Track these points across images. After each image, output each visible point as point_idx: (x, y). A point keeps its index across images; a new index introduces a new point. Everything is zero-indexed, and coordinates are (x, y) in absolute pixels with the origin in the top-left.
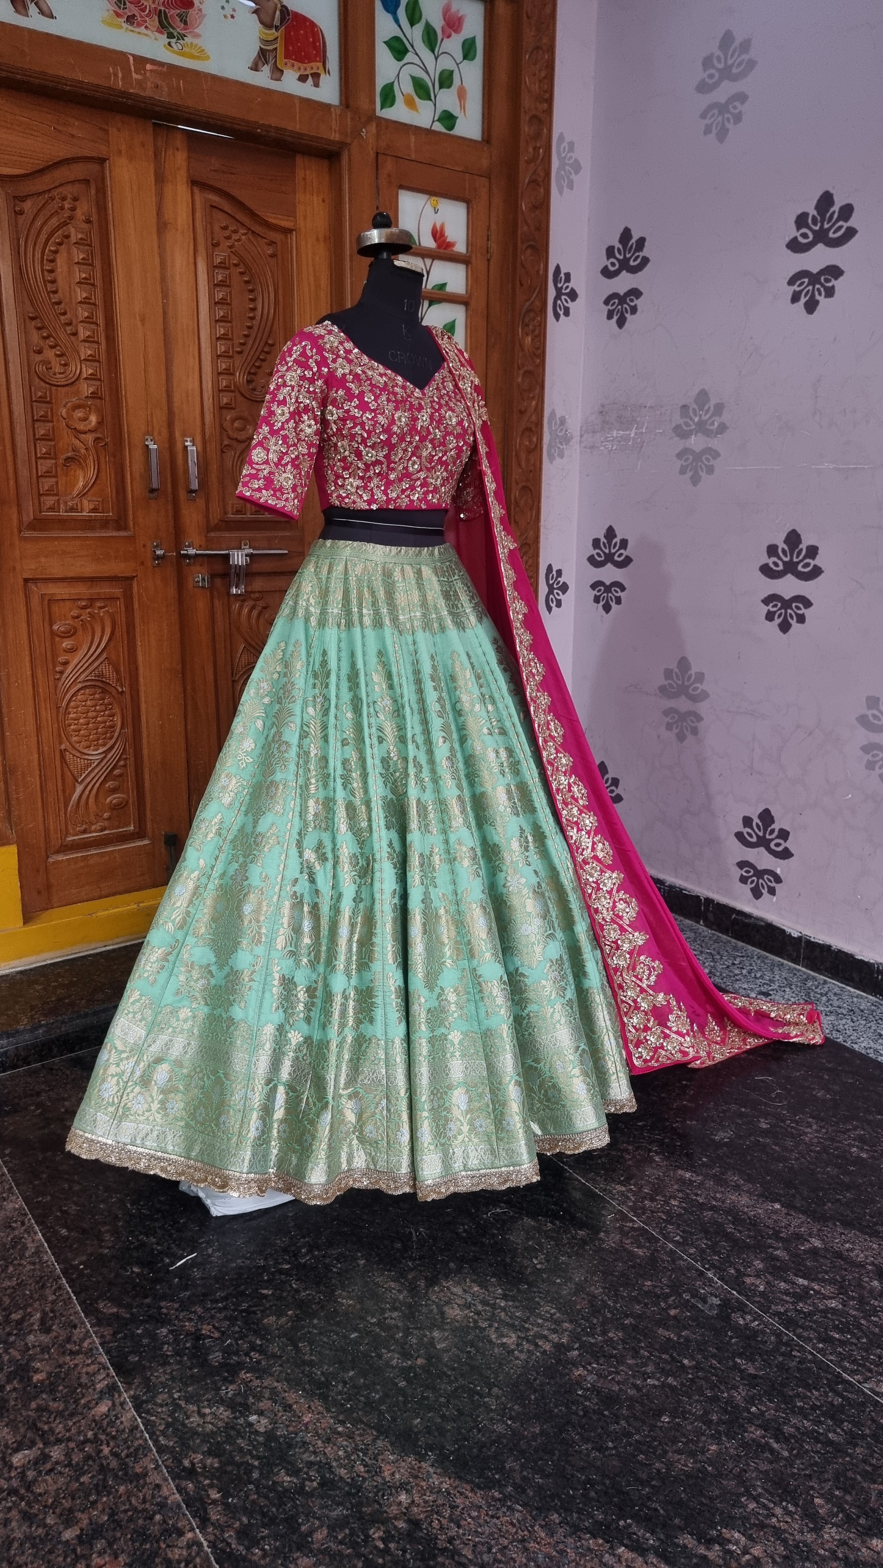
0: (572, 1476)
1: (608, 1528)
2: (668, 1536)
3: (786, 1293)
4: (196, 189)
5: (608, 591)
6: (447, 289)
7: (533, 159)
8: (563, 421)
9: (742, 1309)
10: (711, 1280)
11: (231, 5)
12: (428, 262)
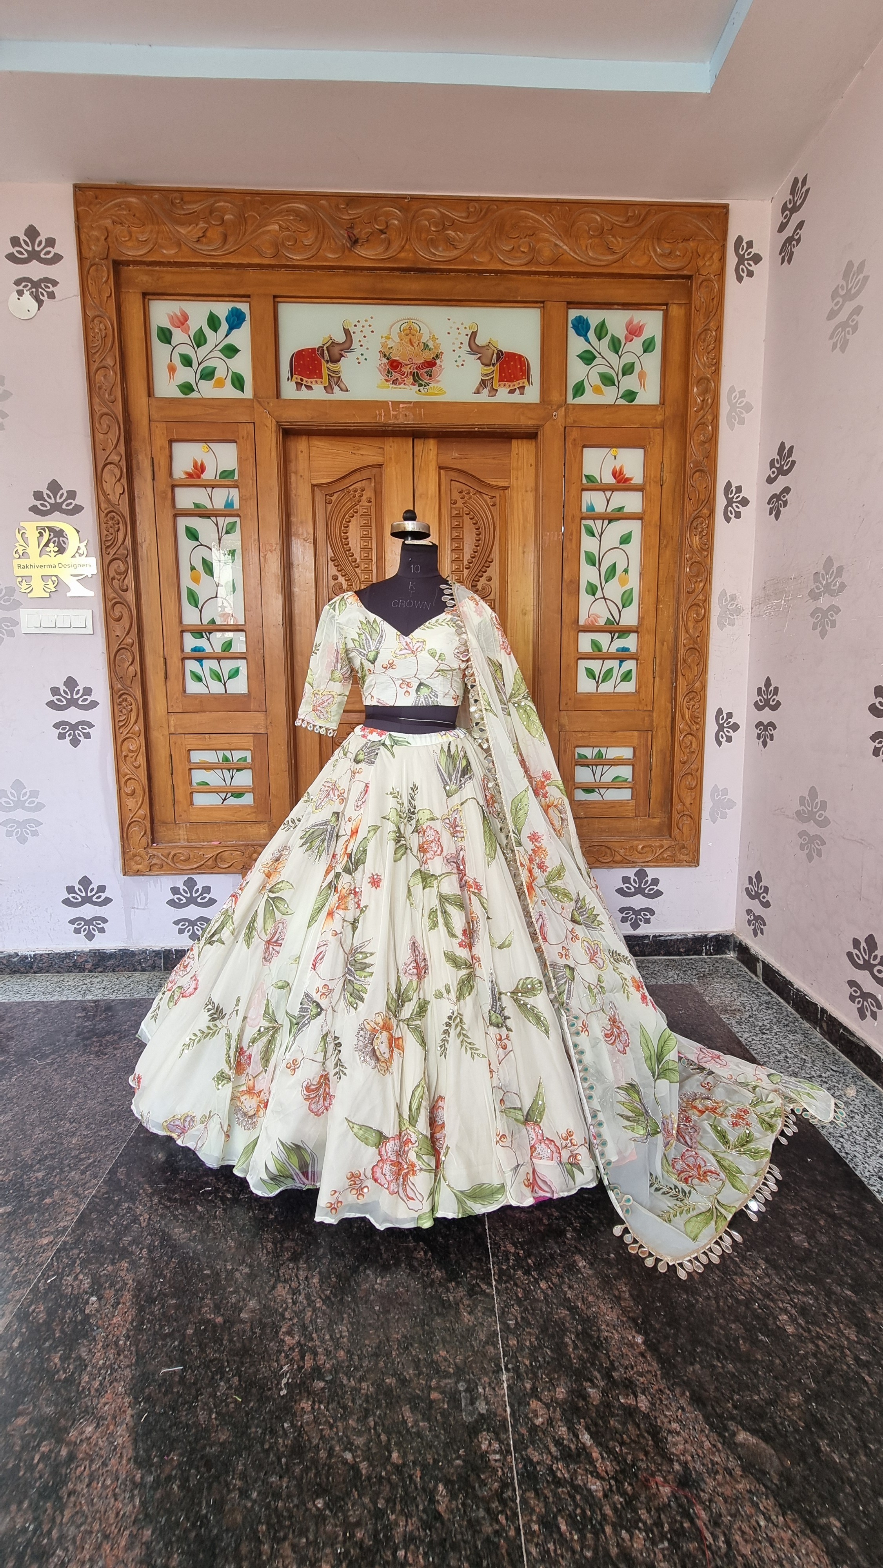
3: (558, 1443)
4: (442, 472)
5: (765, 730)
6: (625, 510)
7: (702, 408)
8: (733, 598)
9: (498, 1430)
10: (500, 1383)
11: (462, 358)
12: (608, 493)
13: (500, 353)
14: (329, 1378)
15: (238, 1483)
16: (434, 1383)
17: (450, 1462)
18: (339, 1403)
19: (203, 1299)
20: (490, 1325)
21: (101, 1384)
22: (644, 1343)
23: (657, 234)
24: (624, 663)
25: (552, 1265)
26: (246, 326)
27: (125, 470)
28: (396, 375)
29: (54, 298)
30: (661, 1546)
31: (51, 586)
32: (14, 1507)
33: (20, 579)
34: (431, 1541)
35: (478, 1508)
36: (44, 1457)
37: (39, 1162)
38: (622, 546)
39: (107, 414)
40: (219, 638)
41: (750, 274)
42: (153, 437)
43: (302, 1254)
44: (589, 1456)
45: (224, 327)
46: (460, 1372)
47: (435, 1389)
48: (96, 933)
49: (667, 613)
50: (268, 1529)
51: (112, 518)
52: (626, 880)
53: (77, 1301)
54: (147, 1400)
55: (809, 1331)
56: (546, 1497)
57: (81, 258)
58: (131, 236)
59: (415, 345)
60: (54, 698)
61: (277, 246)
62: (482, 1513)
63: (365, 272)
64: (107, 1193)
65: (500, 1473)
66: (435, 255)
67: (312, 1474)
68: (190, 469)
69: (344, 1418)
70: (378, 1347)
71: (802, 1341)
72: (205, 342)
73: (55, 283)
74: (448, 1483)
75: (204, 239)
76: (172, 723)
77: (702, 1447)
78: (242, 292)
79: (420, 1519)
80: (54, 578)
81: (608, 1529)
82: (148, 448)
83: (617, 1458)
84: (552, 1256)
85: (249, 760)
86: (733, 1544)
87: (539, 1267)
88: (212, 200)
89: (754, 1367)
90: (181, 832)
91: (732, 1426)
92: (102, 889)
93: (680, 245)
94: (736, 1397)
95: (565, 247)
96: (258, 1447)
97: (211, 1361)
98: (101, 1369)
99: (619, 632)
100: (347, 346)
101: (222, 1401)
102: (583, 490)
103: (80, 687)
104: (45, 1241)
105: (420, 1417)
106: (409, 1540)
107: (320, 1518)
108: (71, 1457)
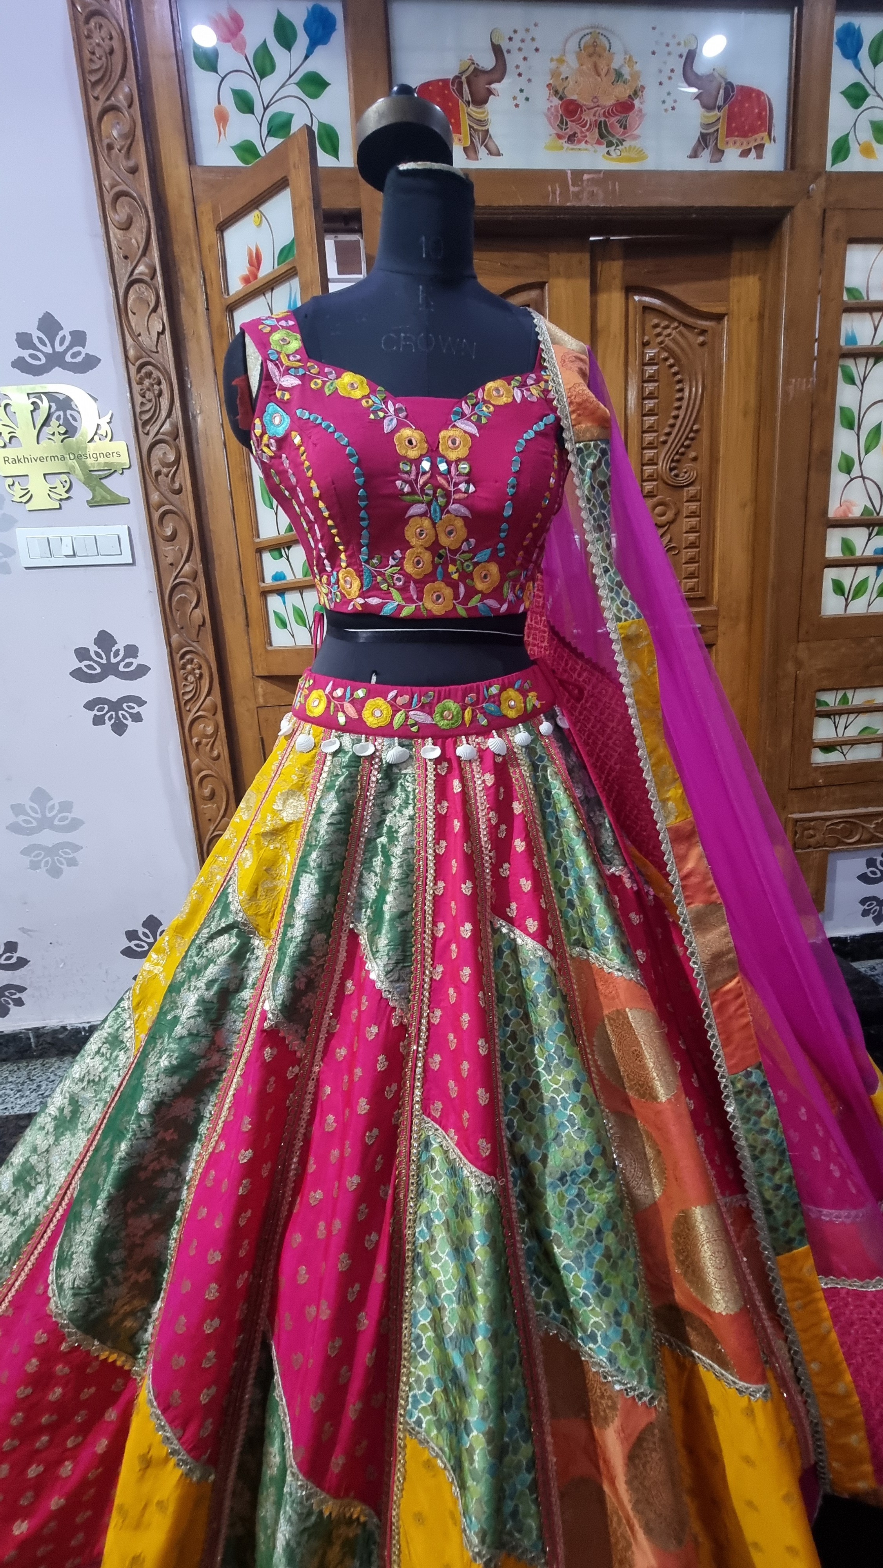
4: (629, 295)
11: (672, 97)
12: (877, 317)
13: (730, 88)
24: (882, 571)
26: (338, 37)
27: (162, 294)
28: (573, 127)
31: (61, 490)
33: (10, 481)
39: (125, 194)
42: (201, 236)
45: (302, 41)
51: (149, 375)
52: (871, 863)
59: (603, 73)
60: (82, 665)
72: (273, 69)
76: (260, 690)
80: (64, 477)
82: (195, 254)
99: (879, 525)
100: (498, 75)
102: (844, 311)
103: (120, 646)
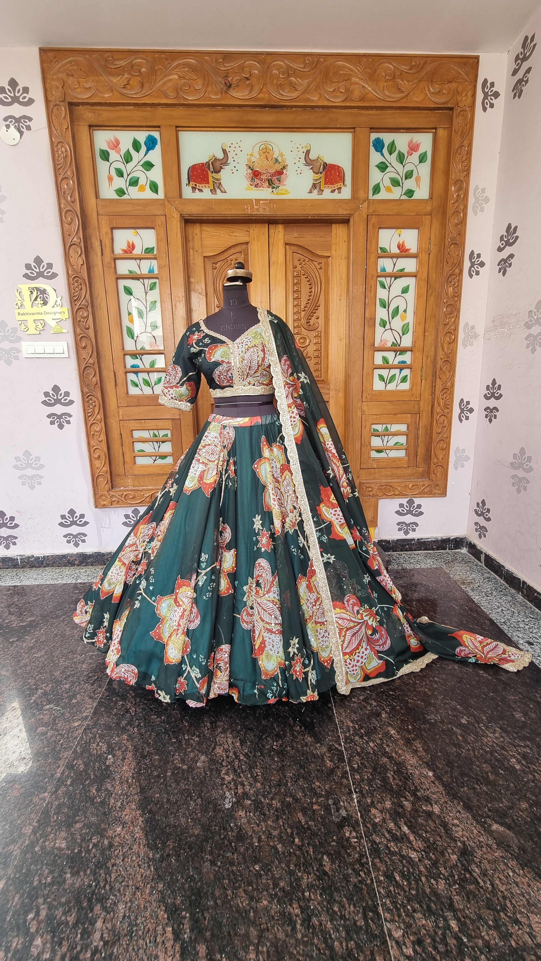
0: (188, 869)
1: (176, 910)
2: (196, 938)
3: (390, 832)
4: (287, 247)
5: (491, 412)
6: (405, 271)
7: (457, 201)
8: (473, 328)
9: (355, 826)
10: (352, 799)
11: (300, 169)
12: (395, 260)
13: (325, 165)
14: (253, 798)
15: (209, 857)
16: (314, 800)
17: (329, 843)
18: (261, 812)
19: (173, 755)
20: (343, 768)
21: (122, 804)
22: (433, 776)
23: (431, 78)
24: (403, 371)
25: (375, 733)
26: (158, 147)
27: (83, 249)
28: (257, 181)
29: (30, 129)
30: (454, 887)
31: (40, 327)
32: (82, 873)
33: (20, 322)
34: (323, 887)
35: (348, 868)
36: (95, 845)
37: (65, 679)
38: (403, 295)
39: (70, 211)
40: (147, 359)
41: (492, 106)
42: (101, 226)
43: (228, 729)
44: (408, 839)
45: (144, 149)
46: (328, 794)
47: (316, 803)
48: (80, 543)
49: (430, 338)
50: (229, 882)
51: (77, 281)
52: (401, 506)
53: (100, 758)
54: (150, 812)
55: (529, 768)
56: (386, 862)
57: (47, 101)
58: (79, 85)
59: (270, 160)
60: (47, 399)
61: (177, 90)
62: (350, 871)
63: (236, 109)
64: (108, 696)
65: (358, 849)
66: (283, 95)
67: (250, 852)
68: (125, 247)
69: (265, 821)
70: (280, 781)
71: (525, 774)
72: (132, 160)
73: (30, 119)
74: (329, 855)
75: (128, 86)
76: (121, 413)
77: (473, 833)
78: (155, 124)
79: (315, 874)
80: (42, 321)
81: (423, 879)
82: (98, 233)
83: (426, 840)
84: (374, 727)
85: (169, 435)
86: (495, 885)
87: (368, 734)
88: (132, 58)
89: (498, 789)
90: (129, 481)
91: (489, 821)
92: (82, 516)
93: (446, 86)
94: (489, 805)
95: (369, 88)
96: (217, 837)
97: (184, 790)
98: (120, 795)
99: (400, 351)
100: (225, 161)
101: (193, 812)
102: (379, 257)
103: (62, 392)
104: (76, 724)
105: (308, 819)
106: (310, 887)
107: (258, 875)
108: (111, 845)
